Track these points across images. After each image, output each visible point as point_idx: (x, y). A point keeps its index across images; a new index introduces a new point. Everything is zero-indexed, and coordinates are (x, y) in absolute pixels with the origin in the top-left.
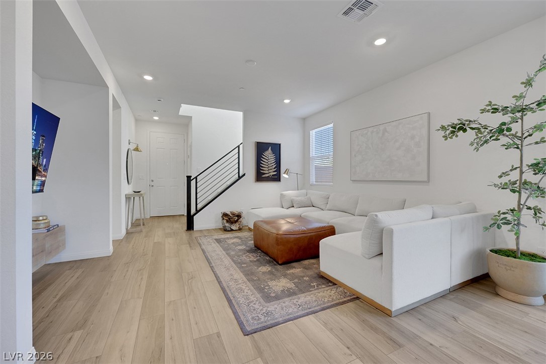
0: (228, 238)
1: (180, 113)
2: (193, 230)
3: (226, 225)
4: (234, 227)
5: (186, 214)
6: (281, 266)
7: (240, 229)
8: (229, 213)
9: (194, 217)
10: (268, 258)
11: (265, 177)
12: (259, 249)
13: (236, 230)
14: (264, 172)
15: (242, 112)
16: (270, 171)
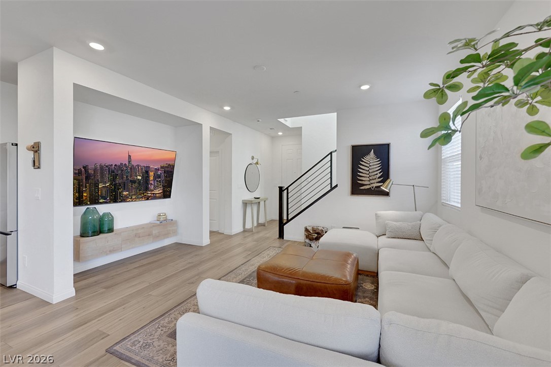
2: (283, 238)
3: (306, 240)
9: (285, 226)
11: (364, 190)
14: (363, 182)
15: (336, 113)
16: (372, 182)
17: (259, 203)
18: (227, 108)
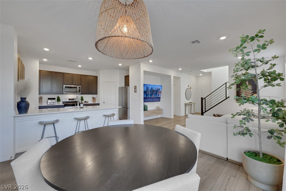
9: (204, 113)
15: (228, 66)
16: (247, 95)
17: (191, 104)
18: (180, 69)
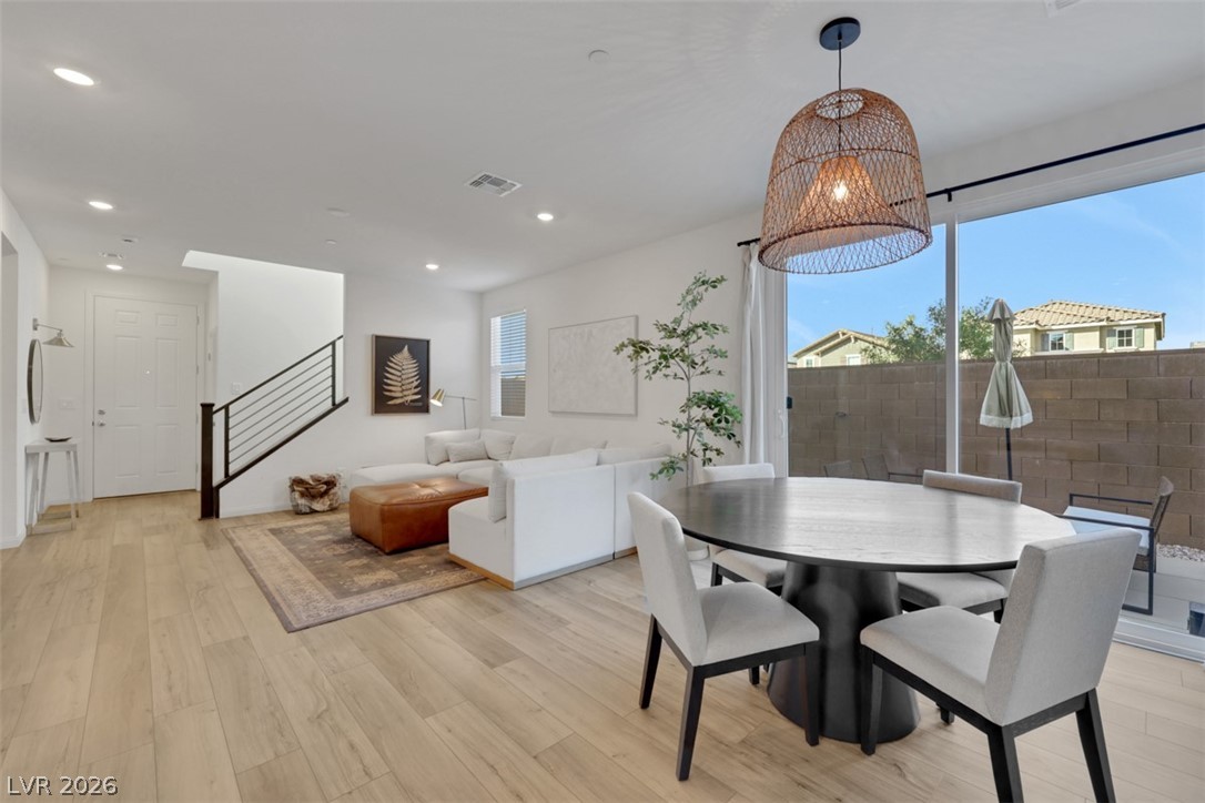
0: (299, 526)
1: (184, 264)
2: (218, 516)
3: (300, 502)
4: (317, 506)
5: (199, 488)
6: (389, 557)
7: (333, 509)
8: (305, 476)
9: (221, 490)
10: (370, 548)
11: (395, 405)
12: (358, 536)
13: (324, 512)
14: (393, 394)
15: (343, 275)
16: (405, 393)
